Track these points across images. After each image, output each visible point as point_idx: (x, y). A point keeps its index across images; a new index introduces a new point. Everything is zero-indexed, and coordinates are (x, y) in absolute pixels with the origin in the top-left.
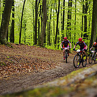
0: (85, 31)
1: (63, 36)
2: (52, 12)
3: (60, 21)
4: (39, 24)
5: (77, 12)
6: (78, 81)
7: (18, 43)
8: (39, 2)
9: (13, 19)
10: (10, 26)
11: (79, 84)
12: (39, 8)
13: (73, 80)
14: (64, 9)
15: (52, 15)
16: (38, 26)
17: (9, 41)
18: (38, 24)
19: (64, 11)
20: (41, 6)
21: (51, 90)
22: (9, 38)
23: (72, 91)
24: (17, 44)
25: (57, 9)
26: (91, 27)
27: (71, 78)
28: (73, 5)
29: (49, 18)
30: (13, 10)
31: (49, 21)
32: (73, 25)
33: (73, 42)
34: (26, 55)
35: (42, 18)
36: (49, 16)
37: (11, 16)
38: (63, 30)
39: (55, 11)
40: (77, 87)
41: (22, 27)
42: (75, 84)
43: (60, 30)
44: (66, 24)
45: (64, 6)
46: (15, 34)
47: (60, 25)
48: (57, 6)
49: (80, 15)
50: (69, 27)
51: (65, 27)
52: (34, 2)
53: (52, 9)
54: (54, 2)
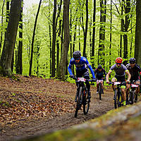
0: (125, 57)
1: (93, 65)
2: (76, 30)
3: (88, 43)
4: (58, 48)
5: (114, 30)
6: (118, 122)
7: (28, 75)
8: (59, 16)
10: (16, 50)
12: (58, 24)
13: (110, 122)
14: (94, 25)
15: (77, 35)
16: (56, 51)
18: (56, 48)
19: (94, 28)
20: (60, 21)
24: (26, 77)
25: (85, 26)
26: (133, 51)
27: (107, 120)
28: (108, 20)
29: (73, 39)
30: (21, 27)
31: (72, 42)
32: (107, 48)
34: (39, 92)
35: (62, 38)
36: (73, 36)
38: (93, 55)
39: (81, 29)
41: (34, 51)
42: (114, 127)
44: (97, 47)
45: (94, 21)
46: (23, 61)
47: (88, 49)
48: (85, 21)
49: (117, 33)
50: (101, 52)
51: (95, 52)
52: (51, 16)
53: (78, 26)
54: (79, 15)
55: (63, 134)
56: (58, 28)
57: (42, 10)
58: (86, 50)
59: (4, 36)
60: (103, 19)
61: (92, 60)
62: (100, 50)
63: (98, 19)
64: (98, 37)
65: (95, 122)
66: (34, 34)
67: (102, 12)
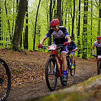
1: (79, 42)
2: (67, 17)
3: (75, 26)
6: (96, 87)
7: (32, 50)
8: (54, 7)
9: (27, 24)
10: (24, 32)
11: (97, 90)
12: (53, 13)
13: (90, 86)
14: (79, 13)
15: (67, 20)
17: (23, 48)
19: (79, 16)
20: (55, 11)
21: (67, 95)
22: (22, 45)
23: (91, 97)
25: (73, 14)
27: (88, 84)
28: (89, 10)
30: (27, 15)
32: (89, 30)
33: (89, 48)
34: (40, 62)
36: (64, 21)
37: (25, 21)
38: (79, 35)
39: (70, 16)
40: (95, 93)
41: (36, 33)
42: (93, 90)
43: (76, 35)
44: (81, 29)
45: (79, 10)
46: (29, 40)
47: (75, 30)
48: (73, 10)
49: (96, 19)
50: (85, 33)
51: (80, 33)
52: (49, 7)
53: (67, 14)
54: (68, 7)
55: (56, 96)
56: (53, 16)
57: (42, 3)
58: (74, 32)
59: (15, 22)
60: (86, 9)
61: (78, 39)
62: (84, 31)
63: (82, 9)
64: (83, 22)
65: (79, 86)
66: (36, 20)
67: (85, 4)
